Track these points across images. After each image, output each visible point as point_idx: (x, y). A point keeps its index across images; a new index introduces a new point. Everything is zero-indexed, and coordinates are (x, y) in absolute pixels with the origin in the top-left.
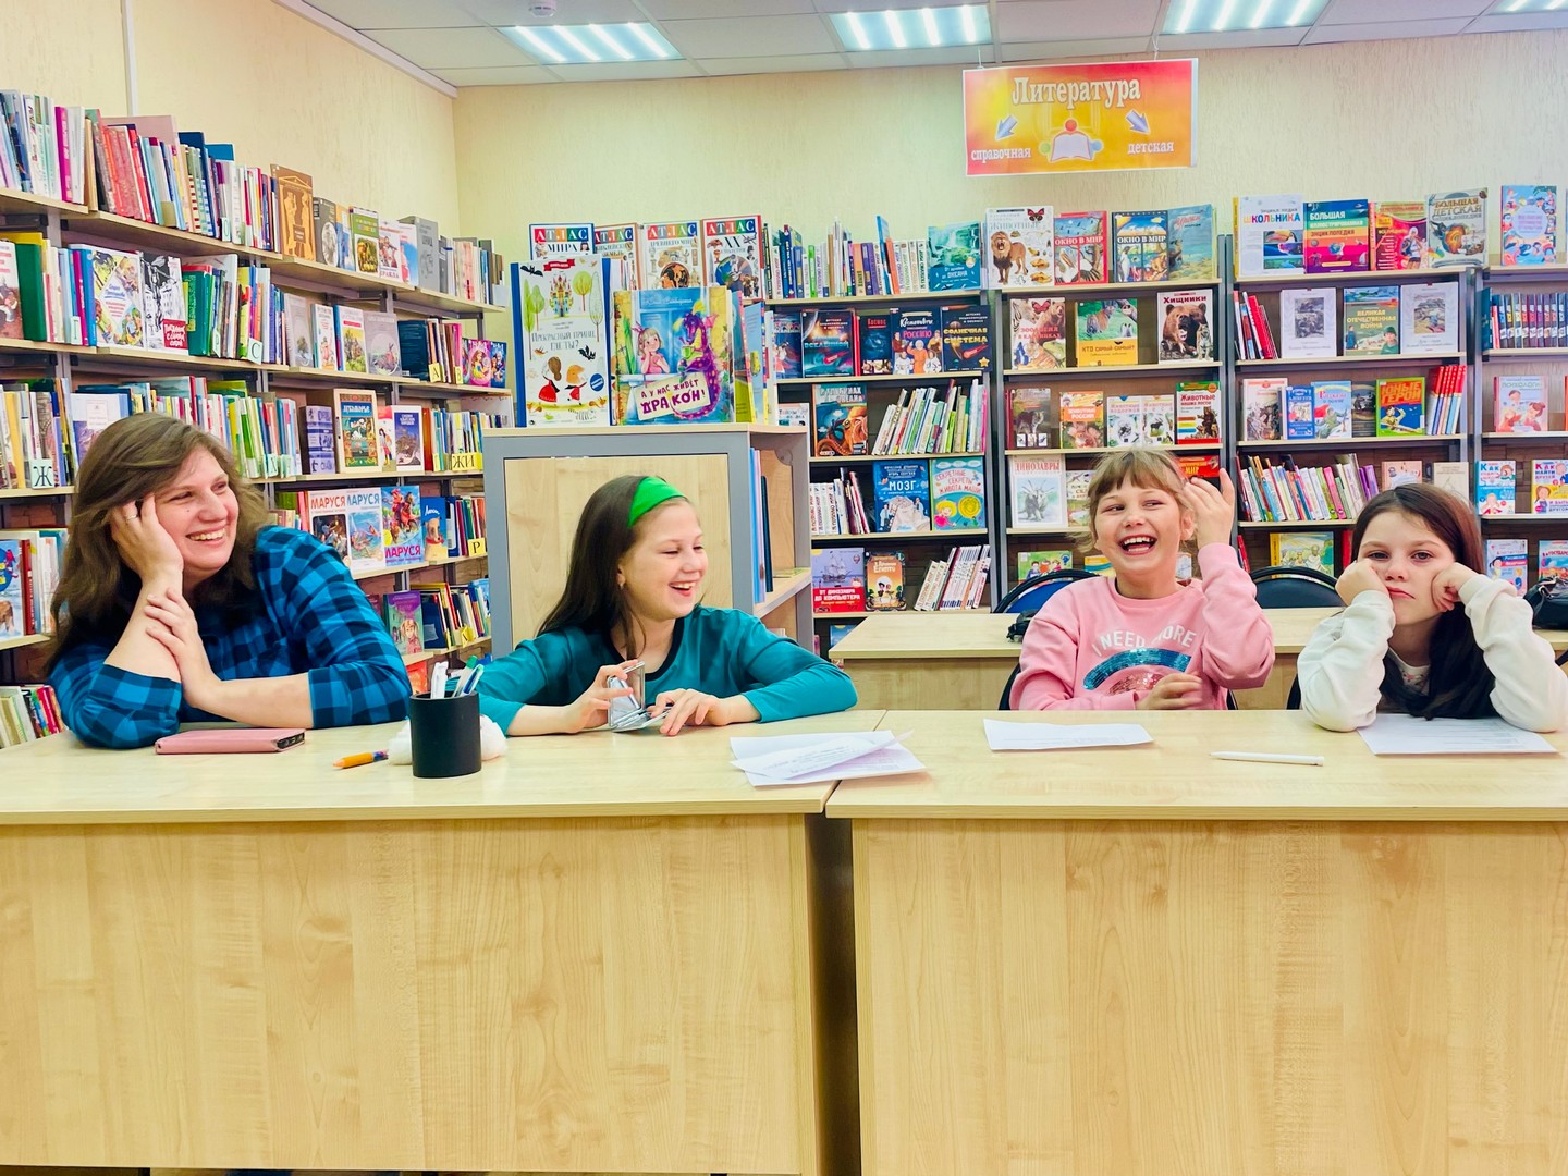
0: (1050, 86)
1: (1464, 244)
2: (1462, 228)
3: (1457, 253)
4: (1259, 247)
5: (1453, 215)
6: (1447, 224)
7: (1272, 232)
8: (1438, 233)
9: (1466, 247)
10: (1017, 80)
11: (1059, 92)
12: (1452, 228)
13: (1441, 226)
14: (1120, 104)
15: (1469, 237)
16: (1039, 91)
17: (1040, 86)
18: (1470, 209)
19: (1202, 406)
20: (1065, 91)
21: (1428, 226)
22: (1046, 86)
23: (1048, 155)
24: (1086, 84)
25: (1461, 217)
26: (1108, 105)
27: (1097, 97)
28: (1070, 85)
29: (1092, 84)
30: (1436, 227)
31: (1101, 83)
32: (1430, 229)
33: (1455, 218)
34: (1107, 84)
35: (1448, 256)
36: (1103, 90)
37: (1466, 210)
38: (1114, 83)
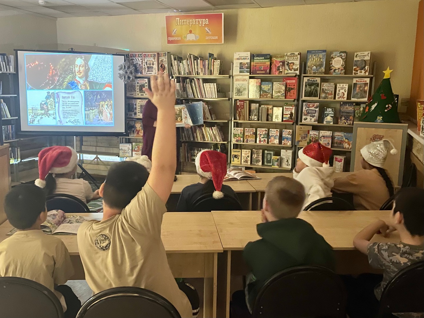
0: (185, 20)
1: (293, 68)
2: (293, 63)
3: (292, 70)
4: (238, 67)
5: (291, 59)
6: (290, 62)
7: (242, 63)
8: (287, 64)
9: (294, 69)
10: (177, 19)
11: (187, 22)
12: (291, 63)
13: (288, 62)
14: (203, 26)
15: (295, 66)
16: (182, 21)
17: (182, 20)
18: (296, 58)
19: (290, 111)
20: (189, 22)
21: (285, 62)
22: (184, 20)
23: (185, 39)
24: (194, 20)
25: (293, 60)
26: (200, 26)
27: (197, 24)
28: (190, 20)
29: (196, 20)
30: (287, 63)
31: (198, 20)
32: (286, 63)
33: (292, 60)
34: (200, 20)
35: (290, 71)
36: (199, 21)
37: (295, 58)
38: (202, 20)
